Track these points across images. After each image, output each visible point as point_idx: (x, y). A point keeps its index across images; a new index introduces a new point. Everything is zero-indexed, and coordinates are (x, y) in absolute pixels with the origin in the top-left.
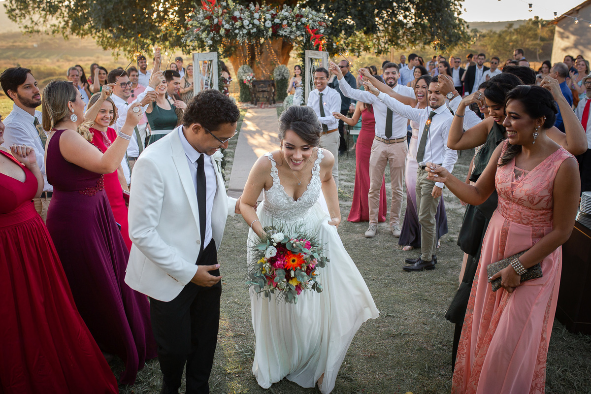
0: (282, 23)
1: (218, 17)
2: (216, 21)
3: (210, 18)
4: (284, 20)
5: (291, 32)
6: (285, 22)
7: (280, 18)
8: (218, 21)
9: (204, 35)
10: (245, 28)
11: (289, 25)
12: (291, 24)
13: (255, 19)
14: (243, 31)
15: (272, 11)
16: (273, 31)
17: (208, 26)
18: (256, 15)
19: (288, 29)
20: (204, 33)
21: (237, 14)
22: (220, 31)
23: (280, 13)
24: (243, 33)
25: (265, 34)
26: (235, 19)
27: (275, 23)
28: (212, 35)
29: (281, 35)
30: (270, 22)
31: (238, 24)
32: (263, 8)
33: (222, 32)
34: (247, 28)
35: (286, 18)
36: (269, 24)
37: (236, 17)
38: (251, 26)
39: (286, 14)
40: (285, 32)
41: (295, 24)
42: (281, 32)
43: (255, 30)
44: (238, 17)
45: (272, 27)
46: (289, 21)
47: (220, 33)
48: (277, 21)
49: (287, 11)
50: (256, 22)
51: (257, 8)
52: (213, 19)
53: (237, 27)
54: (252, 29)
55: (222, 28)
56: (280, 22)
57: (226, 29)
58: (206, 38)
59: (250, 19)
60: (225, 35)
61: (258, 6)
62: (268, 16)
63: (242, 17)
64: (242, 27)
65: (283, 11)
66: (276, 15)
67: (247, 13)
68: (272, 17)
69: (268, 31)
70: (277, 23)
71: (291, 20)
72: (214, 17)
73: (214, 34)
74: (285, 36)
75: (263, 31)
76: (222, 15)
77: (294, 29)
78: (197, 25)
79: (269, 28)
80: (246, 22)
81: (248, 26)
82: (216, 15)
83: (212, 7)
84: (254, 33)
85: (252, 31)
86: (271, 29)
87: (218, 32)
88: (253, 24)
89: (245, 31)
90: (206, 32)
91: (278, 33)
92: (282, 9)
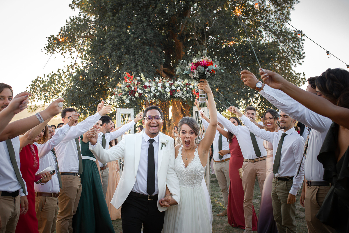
0: (177, 89)
1: (134, 86)
2: (133, 89)
3: (129, 87)
4: (178, 87)
5: (183, 94)
6: (179, 88)
7: (176, 86)
8: (134, 89)
9: (124, 97)
10: (152, 93)
11: (181, 90)
12: (183, 90)
13: (159, 87)
14: (150, 94)
15: (171, 82)
16: (170, 94)
17: (128, 92)
18: (160, 85)
19: (181, 93)
20: (125, 96)
21: (147, 84)
22: (135, 94)
23: (175, 83)
24: (151, 96)
25: (165, 96)
26: (145, 87)
27: (172, 89)
28: (130, 97)
29: (176, 96)
30: (169, 89)
31: (147, 90)
32: (164, 80)
33: (137, 95)
34: (153, 92)
35: (180, 86)
36: (168, 90)
37: (146, 85)
38: (156, 91)
39: (180, 83)
40: (179, 94)
41: (185, 90)
42: (176, 95)
43: (158, 94)
44: (147, 86)
45: (170, 92)
46: (182, 88)
47: (135, 95)
48: (173, 88)
49: (180, 81)
50: (160, 89)
51: (160, 80)
52: (131, 88)
53: (147, 92)
54: (157, 93)
55: (137, 93)
56: (176, 89)
57: (139, 93)
58: (126, 99)
59: (155, 87)
60: (139, 97)
61: (161, 79)
62: (167, 85)
63: (150, 86)
64: (151, 92)
65: (177, 82)
66: (173, 84)
67: (154, 83)
68: (170, 85)
69: (167, 94)
70: (174, 89)
71: (183, 87)
72: (132, 86)
73: (131, 97)
74: (179, 97)
75: (164, 94)
76: (137, 84)
77: (185, 92)
78: (121, 92)
79: (168, 92)
80: (153, 89)
81: (154, 91)
82: (133, 84)
83: (131, 80)
84: (158, 95)
85: (157, 94)
86: (169, 93)
87: (134, 95)
88: (157, 90)
89: (152, 94)
90: (126, 95)
91: (174, 96)
92: (176, 80)
